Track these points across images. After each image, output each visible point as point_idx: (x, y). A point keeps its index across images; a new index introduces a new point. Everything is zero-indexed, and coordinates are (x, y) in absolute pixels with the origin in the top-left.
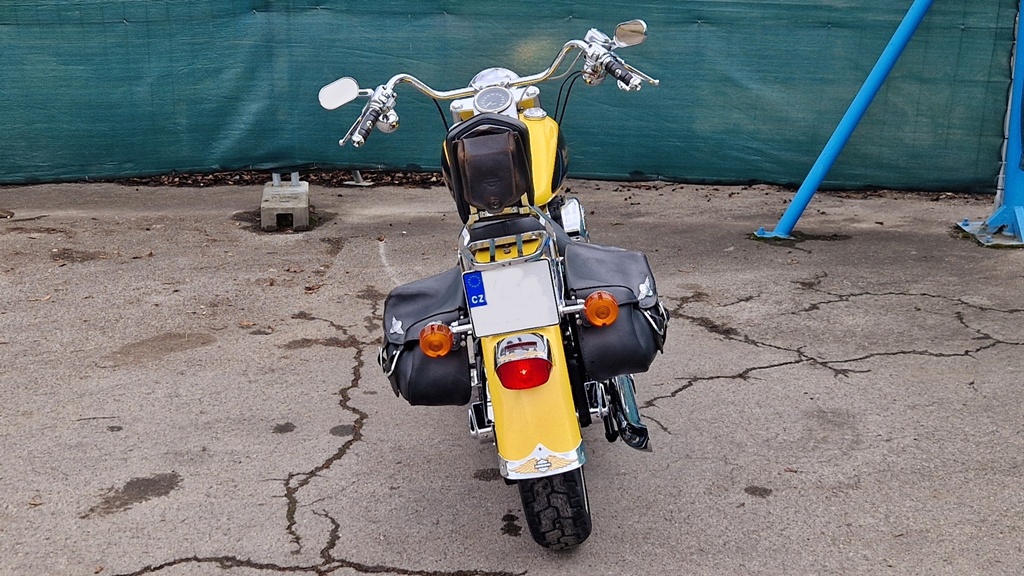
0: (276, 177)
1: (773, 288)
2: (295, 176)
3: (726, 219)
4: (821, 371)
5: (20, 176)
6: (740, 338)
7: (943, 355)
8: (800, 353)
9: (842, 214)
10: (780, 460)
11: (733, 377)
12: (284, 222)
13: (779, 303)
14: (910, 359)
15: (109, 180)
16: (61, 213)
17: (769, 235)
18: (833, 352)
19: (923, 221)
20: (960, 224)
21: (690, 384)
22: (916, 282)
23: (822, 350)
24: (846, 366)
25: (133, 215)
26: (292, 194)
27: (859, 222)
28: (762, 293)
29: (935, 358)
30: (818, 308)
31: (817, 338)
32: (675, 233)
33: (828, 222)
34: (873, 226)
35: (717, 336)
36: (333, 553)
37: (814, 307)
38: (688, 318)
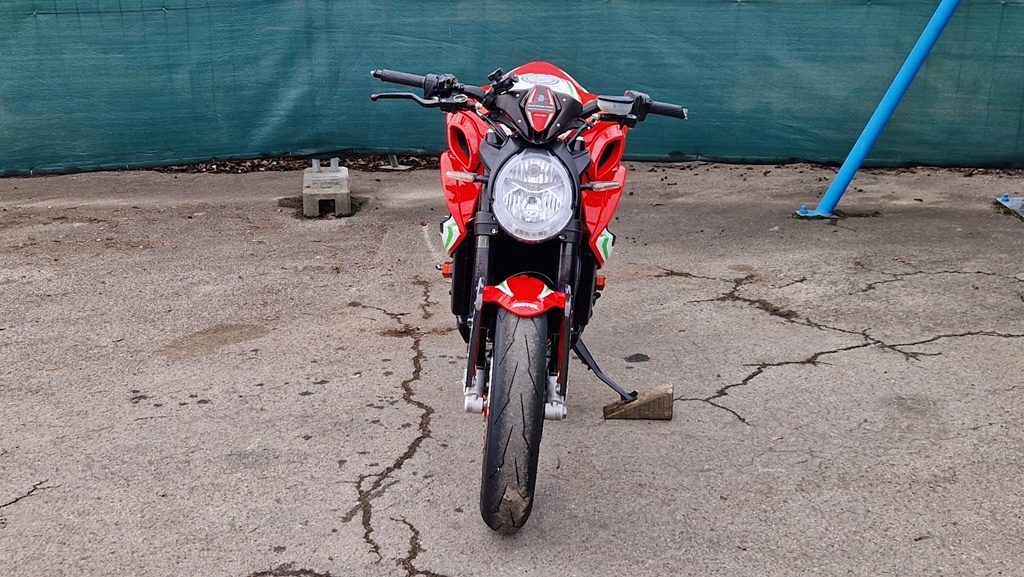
0: (315, 162)
1: (825, 268)
2: (334, 161)
3: (765, 197)
4: (890, 355)
5: (61, 166)
6: (802, 321)
7: (1012, 336)
8: (867, 337)
9: (879, 192)
10: (867, 452)
11: (803, 363)
12: (326, 208)
13: (834, 283)
14: (979, 341)
15: (148, 169)
16: (101, 202)
17: (811, 214)
18: (898, 334)
19: (961, 197)
20: (999, 200)
21: (760, 371)
22: (968, 259)
23: (888, 333)
24: (915, 349)
25: (173, 202)
26: (332, 179)
27: (898, 199)
28: (815, 273)
29: (1005, 339)
30: (874, 288)
31: (879, 319)
32: (717, 213)
33: (868, 199)
34: (913, 203)
35: (778, 319)
36: (416, 563)
37: (870, 287)
38: (745, 300)
